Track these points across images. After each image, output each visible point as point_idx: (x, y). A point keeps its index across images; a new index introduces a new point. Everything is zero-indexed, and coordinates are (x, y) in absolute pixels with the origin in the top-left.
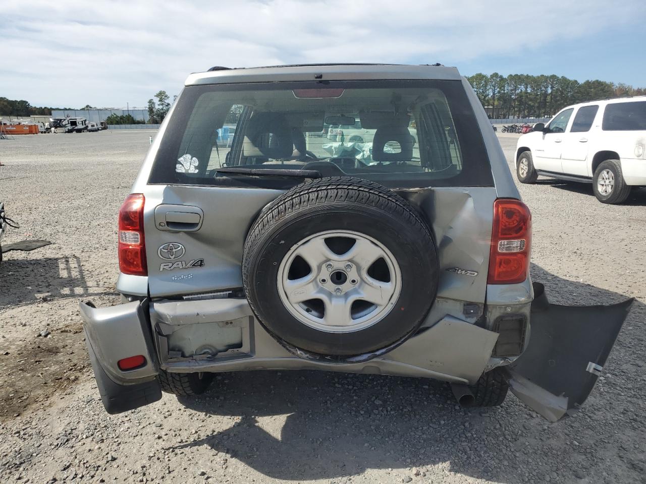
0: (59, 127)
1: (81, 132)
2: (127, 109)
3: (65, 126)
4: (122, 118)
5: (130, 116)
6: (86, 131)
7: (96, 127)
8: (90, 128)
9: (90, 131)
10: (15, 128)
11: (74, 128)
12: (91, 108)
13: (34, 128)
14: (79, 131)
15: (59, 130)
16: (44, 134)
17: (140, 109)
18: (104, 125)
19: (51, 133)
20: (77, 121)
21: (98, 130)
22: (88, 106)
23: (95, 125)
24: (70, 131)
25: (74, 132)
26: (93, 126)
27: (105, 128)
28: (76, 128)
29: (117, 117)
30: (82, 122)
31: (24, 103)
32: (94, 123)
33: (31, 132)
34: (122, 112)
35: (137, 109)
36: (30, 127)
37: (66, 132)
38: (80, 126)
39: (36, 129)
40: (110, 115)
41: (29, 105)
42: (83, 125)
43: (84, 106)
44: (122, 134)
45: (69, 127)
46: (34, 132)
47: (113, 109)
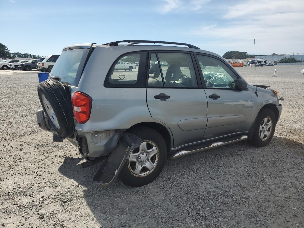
0: (253, 64)
1: (263, 66)
2: (293, 55)
3: (256, 63)
4: (289, 59)
5: (294, 58)
6: (266, 65)
7: (271, 64)
8: (268, 64)
9: (268, 66)
10: (234, 64)
11: (260, 64)
12: (275, 54)
13: (242, 64)
14: (262, 66)
15: (253, 65)
16: (246, 67)
17: (300, 54)
18: (275, 63)
19: (249, 66)
20: (262, 61)
21: (272, 65)
22: (274, 54)
23: (271, 63)
24: (258, 66)
25: (260, 66)
26: (270, 63)
27: (276, 64)
28: (261, 64)
29: (286, 59)
30: (264, 61)
31: (245, 53)
32: (271, 62)
33: (240, 66)
34: (290, 56)
35: (299, 54)
36: (240, 63)
37: (256, 66)
38: (263, 63)
39: (243, 64)
40: (282, 58)
41: (247, 54)
42: (264, 63)
43: (272, 54)
44: (285, 67)
45: (258, 64)
46: (242, 66)
47: (286, 55)
